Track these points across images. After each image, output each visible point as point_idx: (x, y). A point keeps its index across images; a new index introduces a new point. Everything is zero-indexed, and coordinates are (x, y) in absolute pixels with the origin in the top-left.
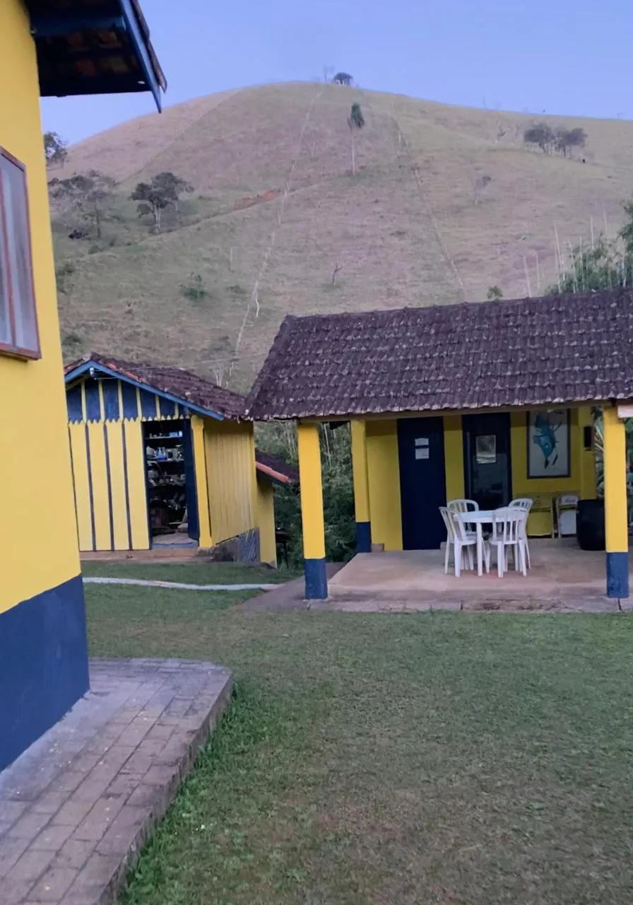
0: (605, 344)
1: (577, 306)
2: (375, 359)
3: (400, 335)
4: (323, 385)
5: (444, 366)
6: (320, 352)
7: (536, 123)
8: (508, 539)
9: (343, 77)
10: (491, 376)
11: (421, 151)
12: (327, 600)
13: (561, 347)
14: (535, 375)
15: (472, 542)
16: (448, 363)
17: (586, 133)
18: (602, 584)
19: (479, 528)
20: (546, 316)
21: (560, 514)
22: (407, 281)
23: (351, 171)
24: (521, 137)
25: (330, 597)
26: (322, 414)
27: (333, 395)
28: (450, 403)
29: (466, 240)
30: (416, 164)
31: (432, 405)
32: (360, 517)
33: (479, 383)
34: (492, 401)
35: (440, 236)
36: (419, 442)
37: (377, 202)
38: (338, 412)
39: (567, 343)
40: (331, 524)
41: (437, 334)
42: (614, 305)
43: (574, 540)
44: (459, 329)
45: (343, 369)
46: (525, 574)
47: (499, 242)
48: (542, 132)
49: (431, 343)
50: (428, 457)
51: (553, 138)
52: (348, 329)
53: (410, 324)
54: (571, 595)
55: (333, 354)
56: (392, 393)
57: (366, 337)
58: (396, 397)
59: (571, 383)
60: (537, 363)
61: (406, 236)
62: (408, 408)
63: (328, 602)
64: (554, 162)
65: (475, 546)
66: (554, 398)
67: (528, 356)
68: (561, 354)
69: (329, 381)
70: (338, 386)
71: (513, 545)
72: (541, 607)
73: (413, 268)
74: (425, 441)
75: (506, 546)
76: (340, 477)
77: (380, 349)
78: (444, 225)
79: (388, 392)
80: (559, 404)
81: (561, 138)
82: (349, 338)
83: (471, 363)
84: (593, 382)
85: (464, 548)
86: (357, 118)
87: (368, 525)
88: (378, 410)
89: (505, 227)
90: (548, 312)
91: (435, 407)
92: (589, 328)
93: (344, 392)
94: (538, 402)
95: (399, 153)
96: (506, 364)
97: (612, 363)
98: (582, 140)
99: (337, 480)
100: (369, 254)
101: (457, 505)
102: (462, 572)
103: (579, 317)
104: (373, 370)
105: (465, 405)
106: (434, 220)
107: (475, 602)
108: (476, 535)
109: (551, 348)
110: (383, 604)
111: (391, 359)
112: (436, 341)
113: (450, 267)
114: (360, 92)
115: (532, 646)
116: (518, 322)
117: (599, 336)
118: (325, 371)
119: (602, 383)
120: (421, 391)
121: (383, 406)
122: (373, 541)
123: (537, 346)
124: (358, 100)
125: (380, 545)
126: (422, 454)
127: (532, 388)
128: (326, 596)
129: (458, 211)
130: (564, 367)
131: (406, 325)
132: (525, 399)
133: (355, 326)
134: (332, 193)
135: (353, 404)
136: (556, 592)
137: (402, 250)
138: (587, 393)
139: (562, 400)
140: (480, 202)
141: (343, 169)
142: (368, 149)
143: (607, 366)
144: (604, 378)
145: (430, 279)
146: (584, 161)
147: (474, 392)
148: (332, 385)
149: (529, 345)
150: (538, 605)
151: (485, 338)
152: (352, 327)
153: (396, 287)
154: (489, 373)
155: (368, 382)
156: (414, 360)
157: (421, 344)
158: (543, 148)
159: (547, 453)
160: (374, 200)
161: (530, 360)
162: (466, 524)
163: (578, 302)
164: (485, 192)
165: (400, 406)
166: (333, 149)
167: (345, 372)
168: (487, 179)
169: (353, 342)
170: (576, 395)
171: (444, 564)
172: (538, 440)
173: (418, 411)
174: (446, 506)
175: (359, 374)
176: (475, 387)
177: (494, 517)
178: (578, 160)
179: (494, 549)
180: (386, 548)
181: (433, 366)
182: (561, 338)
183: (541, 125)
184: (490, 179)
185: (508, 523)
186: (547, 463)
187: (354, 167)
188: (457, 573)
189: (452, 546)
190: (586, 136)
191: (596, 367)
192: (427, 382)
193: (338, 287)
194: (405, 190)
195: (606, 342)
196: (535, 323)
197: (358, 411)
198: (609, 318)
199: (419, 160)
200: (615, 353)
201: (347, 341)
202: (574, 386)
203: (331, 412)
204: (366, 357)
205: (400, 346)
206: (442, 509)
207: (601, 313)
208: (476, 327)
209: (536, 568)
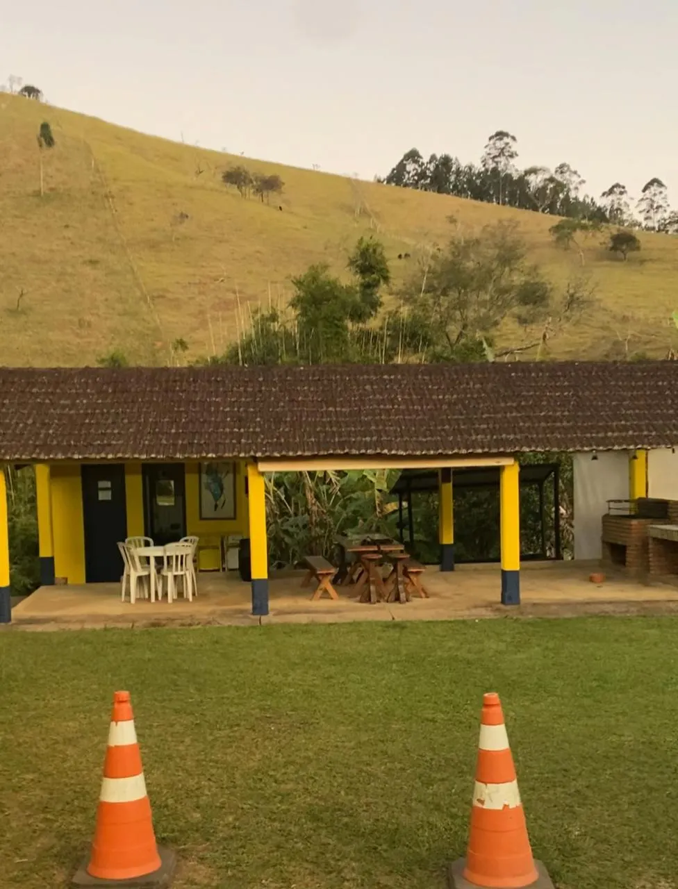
0: (251, 412)
1: (232, 377)
2: (58, 411)
3: (81, 391)
4: (10, 431)
5: (120, 420)
6: (6, 401)
7: (235, 166)
8: (177, 570)
9: (30, 90)
10: (159, 432)
11: (115, 180)
12: (10, 623)
13: (217, 411)
14: (194, 434)
15: (146, 573)
16: (123, 419)
17: (283, 181)
18: (249, 606)
19: (152, 561)
20: (207, 384)
21: (227, 551)
22: (100, 313)
23: (40, 191)
24: (220, 177)
25: (13, 622)
26: (8, 458)
27: (19, 441)
28: (123, 453)
29: (163, 276)
30: (110, 192)
31: (107, 454)
32: (44, 552)
33: (148, 438)
34: (158, 453)
35: (135, 269)
36: (101, 484)
37: (67, 226)
38: (24, 457)
39: (221, 408)
40: (15, 563)
41: (114, 392)
42: (261, 379)
43: (238, 573)
44: (133, 390)
45: (28, 418)
46: (191, 599)
47: (197, 281)
48: (241, 174)
49: (109, 401)
50: (110, 498)
51: (251, 181)
52: (33, 383)
53: (90, 381)
54: (224, 615)
55: (19, 404)
56: (72, 442)
57: (50, 390)
58: (75, 446)
59: (222, 441)
60: (197, 423)
61: (99, 266)
62: (87, 456)
63: (12, 625)
64: (251, 206)
65: (149, 576)
66: (207, 453)
67: (190, 417)
68: (216, 417)
69: (16, 428)
70: (23, 434)
71: (182, 576)
72: (199, 624)
73: (106, 300)
74: (108, 484)
75: (175, 577)
76: (25, 515)
77: (62, 402)
78: (141, 259)
79: (68, 441)
80: (212, 458)
81: (259, 183)
82: (34, 390)
83: (142, 420)
84: (239, 442)
85: (140, 579)
86: (46, 135)
87: (51, 560)
88: (60, 456)
89: (203, 266)
90: (209, 381)
91: (110, 456)
92: (241, 397)
93: (29, 439)
94: (195, 456)
95: (91, 178)
96: (171, 423)
97: (255, 428)
98: (280, 188)
99: (23, 520)
100: (58, 281)
101: (135, 541)
102: (138, 600)
103: (233, 387)
104: (56, 421)
105: (136, 456)
106: (129, 251)
107: (145, 622)
108: (149, 567)
109: (209, 411)
110: (63, 626)
111: (72, 412)
112: (113, 399)
113: (146, 301)
114: (50, 109)
115: (183, 648)
116: (184, 388)
117: (248, 405)
118: (11, 420)
119: (246, 444)
120: (99, 442)
121: (64, 453)
122: (57, 575)
123: (198, 409)
124: (47, 118)
125: (64, 578)
126: (104, 496)
127: (191, 444)
128: (10, 620)
129: (154, 246)
130: (217, 429)
131: (86, 383)
132: (185, 453)
133: (39, 380)
134: (17, 213)
135: (38, 451)
136: (213, 613)
137: (95, 280)
138: (233, 451)
139: (214, 456)
140: (177, 239)
141: (30, 189)
142: (58, 170)
143: (251, 430)
144: (248, 439)
145: (125, 313)
146: (281, 208)
147: (144, 445)
148: (18, 432)
149: (191, 407)
150: (197, 622)
151: (155, 399)
152: (37, 380)
153: (88, 318)
154: (157, 430)
155: (51, 431)
156: (93, 414)
157: (100, 401)
158: (241, 191)
159: (216, 497)
160: (64, 224)
161: (191, 421)
162: (140, 558)
163: (234, 375)
164: (183, 229)
165: (79, 454)
166: (20, 166)
167: (30, 422)
168: (184, 216)
169: (37, 395)
170: (225, 452)
171: (121, 594)
172: (208, 487)
173: (96, 459)
174: (124, 541)
175: (44, 424)
176: (144, 441)
177: (165, 551)
178: (275, 207)
179: (165, 579)
180: (69, 582)
181: (110, 421)
182: (217, 404)
183: (239, 168)
184: (187, 216)
185: (177, 557)
186: (216, 506)
187: (43, 187)
188: (133, 600)
189: (128, 576)
190: (284, 184)
191: (242, 430)
192: (104, 434)
193: (24, 312)
194: (97, 218)
195: (252, 410)
196: (197, 389)
197: (42, 457)
198: (257, 389)
199: (114, 188)
200: (258, 419)
201: (32, 393)
202: (224, 444)
203: (17, 456)
204: (49, 409)
205: (82, 402)
206: (120, 544)
207: (250, 384)
208: (148, 389)
209: (199, 595)
